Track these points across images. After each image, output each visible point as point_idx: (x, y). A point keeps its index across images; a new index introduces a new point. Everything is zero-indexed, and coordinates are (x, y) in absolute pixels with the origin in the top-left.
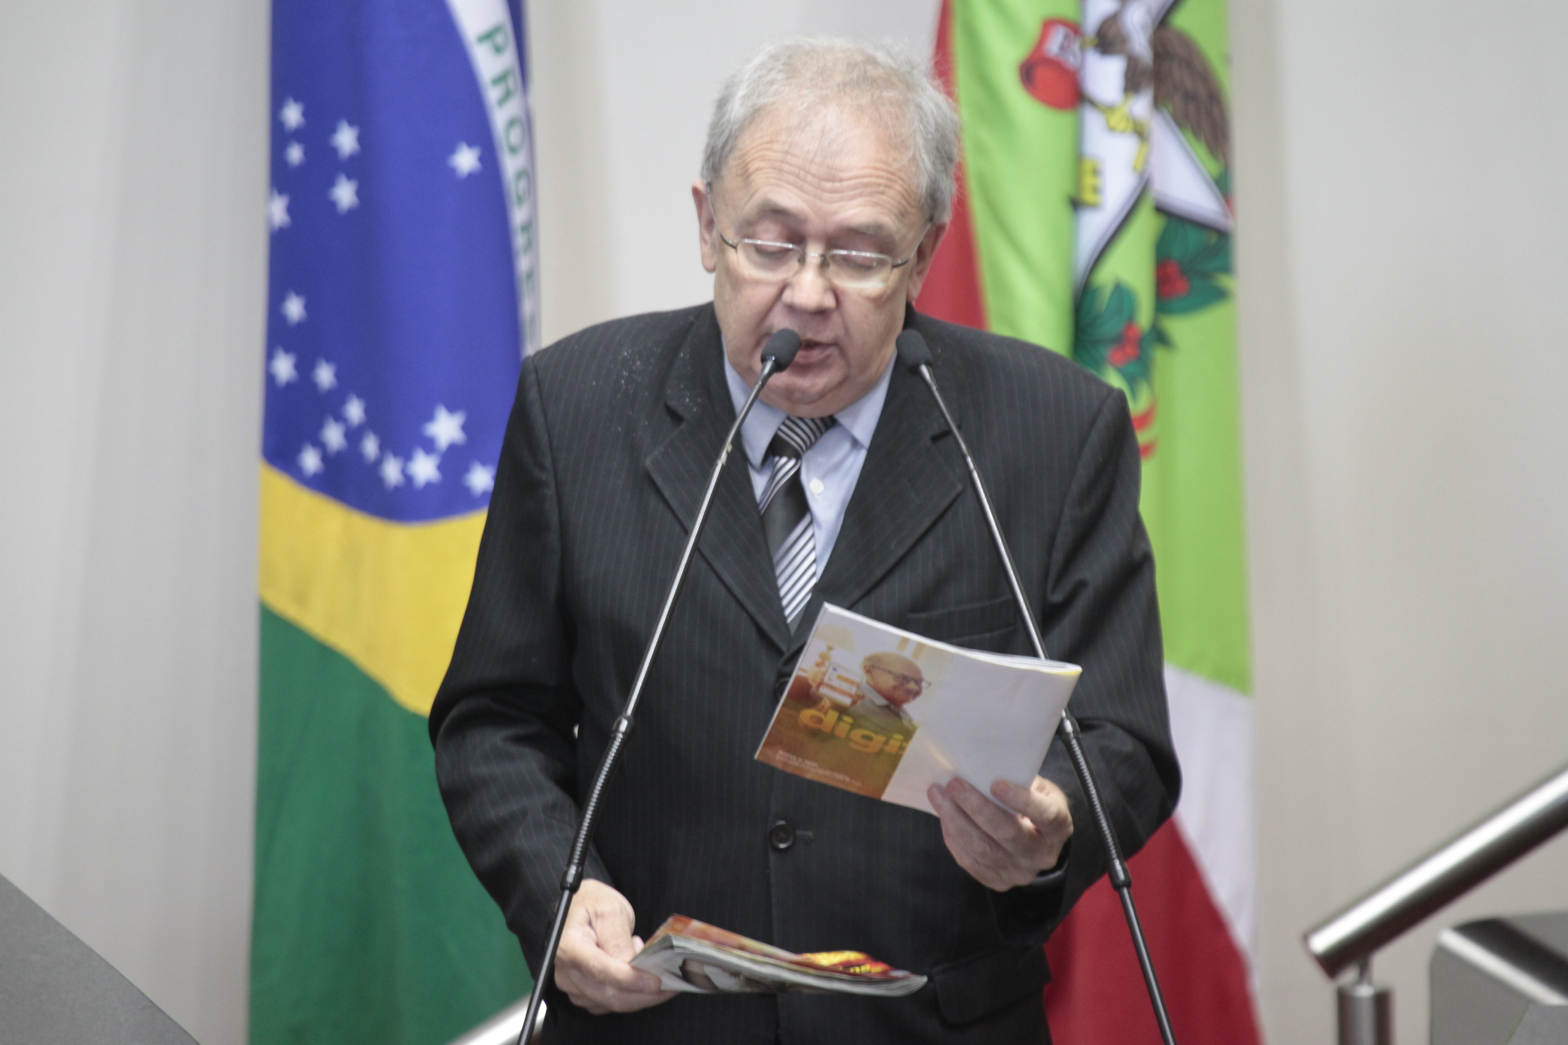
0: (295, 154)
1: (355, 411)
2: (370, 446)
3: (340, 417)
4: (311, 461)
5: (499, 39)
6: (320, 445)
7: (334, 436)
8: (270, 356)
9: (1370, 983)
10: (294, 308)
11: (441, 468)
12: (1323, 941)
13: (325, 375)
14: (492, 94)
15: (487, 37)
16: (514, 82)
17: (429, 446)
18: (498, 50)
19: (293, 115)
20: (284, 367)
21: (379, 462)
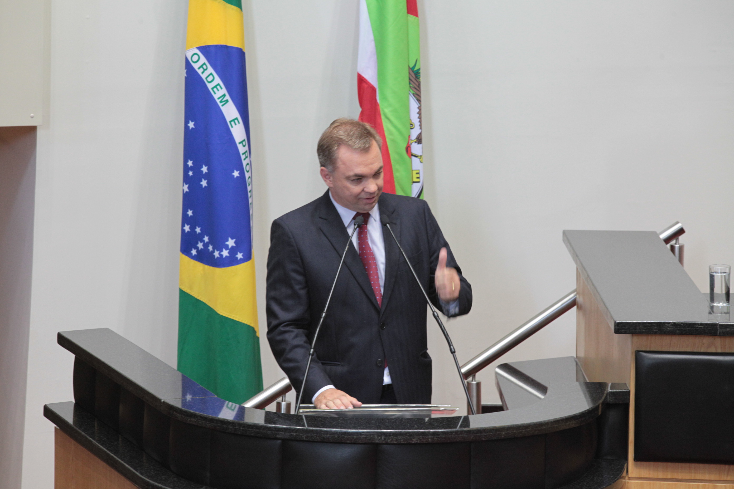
0: (191, 173)
1: (206, 239)
2: (210, 248)
3: (202, 241)
4: (194, 252)
5: (244, 143)
6: (197, 248)
7: (200, 245)
8: (183, 226)
9: (475, 381)
10: (190, 213)
11: (229, 253)
12: (463, 370)
13: (198, 230)
14: (243, 157)
15: (241, 142)
16: (247, 154)
17: (227, 247)
18: (244, 146)
19: (190, 163)
20: (187, 228)
21: (213, 252)
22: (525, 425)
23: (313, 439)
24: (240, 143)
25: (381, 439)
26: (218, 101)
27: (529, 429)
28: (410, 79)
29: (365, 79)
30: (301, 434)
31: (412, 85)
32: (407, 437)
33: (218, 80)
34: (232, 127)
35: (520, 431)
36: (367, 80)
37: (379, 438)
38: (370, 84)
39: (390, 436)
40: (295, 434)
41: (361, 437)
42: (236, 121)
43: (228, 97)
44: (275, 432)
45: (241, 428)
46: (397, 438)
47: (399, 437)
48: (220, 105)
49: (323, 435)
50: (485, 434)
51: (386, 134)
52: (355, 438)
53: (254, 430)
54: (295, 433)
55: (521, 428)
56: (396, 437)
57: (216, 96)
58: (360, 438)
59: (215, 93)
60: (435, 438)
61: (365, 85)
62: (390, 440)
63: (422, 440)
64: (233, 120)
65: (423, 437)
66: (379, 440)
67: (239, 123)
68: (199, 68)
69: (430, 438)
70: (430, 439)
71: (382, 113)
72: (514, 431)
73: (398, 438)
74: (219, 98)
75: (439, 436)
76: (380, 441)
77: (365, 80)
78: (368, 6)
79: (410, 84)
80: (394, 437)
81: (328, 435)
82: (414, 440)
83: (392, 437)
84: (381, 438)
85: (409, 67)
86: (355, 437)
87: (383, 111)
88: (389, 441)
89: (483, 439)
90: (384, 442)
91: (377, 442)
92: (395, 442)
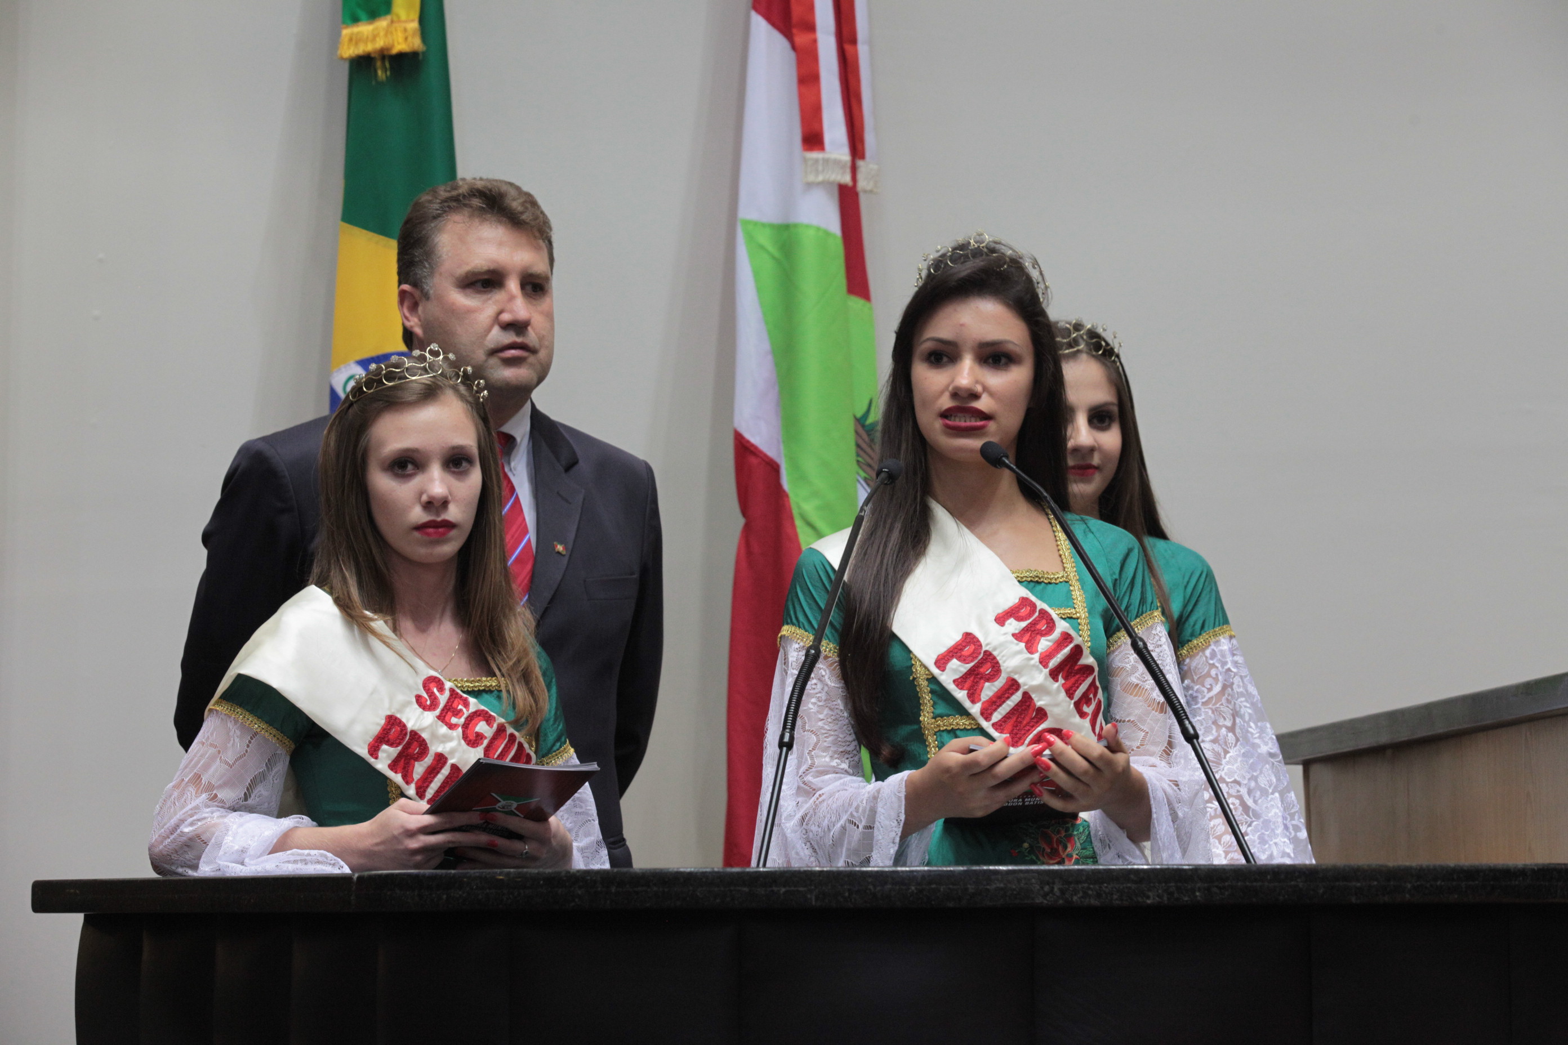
22: (1465, 868)
23: (842, 900)
25: (1052, 890)
27: (1477, 882)
28: (858, 446)
29: (753, 445)
30: (801, 889)
31: (863, 458)
32: (1129, 885)
35: (1454, 883)
36: (756, 448)
37: (1047, 888)
38: (765, 455)
39: (1078, 882)
40: (783, 890)
41: (988, 887)
44: (722, 889)
45: (613, 889)
46: (1100, 887)
47: (1106, 887)
49: (871, 887)
50: (1359, 884)
53: (655, 889)
54: (784, 886)
55: (1455, 877)
56: (1097, 887)
58: (988, 890)
60: (1215, 890)
61: (753, 461)
62: (1081, 894)
63: (1176, 895)
65: (1179, 884)
66: (1045, 896)
69: (1199, 890)
71: (795, 512)
72: (1439, 883)
73: (1104, 889)
75: (1227, 884)
76: (1048, 898)
77: (752, 449)
78: (756, 274)
79: (858, 455)
80: (1092, 886)
81: (889, 886)
82: (1150, 894)
83: (1086, 885)
85: (855, 417)
86: (971, 888)
88: (1075, 898)
90: (1061, 902)
91: (1039, 900)
92: (1094, 902)
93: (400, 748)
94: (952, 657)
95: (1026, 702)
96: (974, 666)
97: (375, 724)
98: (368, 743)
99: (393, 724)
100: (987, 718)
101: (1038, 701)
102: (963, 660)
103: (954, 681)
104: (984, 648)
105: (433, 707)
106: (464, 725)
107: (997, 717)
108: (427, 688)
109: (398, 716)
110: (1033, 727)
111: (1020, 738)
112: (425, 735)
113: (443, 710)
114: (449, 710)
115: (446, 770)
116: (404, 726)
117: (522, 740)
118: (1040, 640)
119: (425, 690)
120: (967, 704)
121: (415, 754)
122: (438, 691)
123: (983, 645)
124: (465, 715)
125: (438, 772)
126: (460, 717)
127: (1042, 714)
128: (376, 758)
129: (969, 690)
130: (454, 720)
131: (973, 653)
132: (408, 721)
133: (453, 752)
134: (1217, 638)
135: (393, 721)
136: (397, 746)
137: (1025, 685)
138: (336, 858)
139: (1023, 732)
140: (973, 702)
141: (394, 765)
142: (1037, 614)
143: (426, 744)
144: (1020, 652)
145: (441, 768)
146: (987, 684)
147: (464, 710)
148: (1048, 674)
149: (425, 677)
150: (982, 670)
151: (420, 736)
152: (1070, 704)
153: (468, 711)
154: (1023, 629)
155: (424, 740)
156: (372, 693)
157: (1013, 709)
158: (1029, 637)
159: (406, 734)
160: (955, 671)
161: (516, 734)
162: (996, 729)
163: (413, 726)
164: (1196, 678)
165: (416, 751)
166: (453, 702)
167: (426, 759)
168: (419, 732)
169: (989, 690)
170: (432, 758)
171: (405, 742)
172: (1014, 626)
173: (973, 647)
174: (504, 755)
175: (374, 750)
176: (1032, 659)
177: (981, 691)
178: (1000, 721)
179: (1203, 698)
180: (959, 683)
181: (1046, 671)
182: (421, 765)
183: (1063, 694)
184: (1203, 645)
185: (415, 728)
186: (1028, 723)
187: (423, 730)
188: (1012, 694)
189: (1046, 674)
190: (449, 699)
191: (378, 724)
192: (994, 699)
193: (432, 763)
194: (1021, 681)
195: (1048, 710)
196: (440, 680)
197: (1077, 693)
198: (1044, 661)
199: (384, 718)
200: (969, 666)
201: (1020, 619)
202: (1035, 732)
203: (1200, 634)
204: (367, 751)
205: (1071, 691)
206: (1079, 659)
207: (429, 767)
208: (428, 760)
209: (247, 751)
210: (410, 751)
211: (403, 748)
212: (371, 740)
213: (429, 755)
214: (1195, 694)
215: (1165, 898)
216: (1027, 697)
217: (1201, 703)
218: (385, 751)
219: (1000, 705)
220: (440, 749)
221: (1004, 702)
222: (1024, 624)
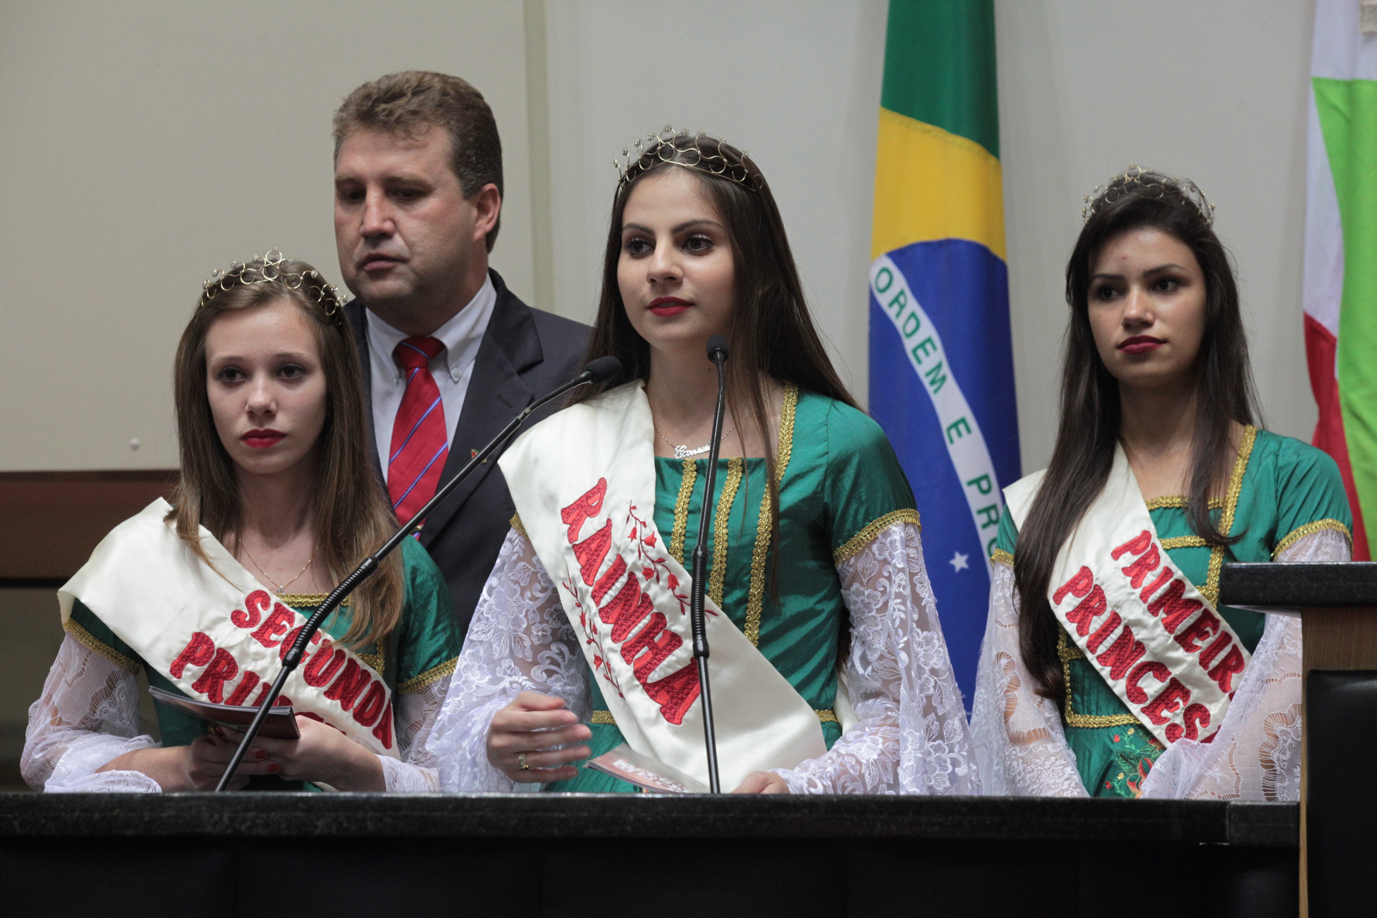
24: (970, 483)
26: (926, 381)
33: (928, 329)
34: (952, 441)
36: (1327, 331)
42: (962, 427)
43: (946, 370)
48: (930, 389)
51: (1353, 458)
52: (147, 819)
57: (922, 370)
59: (919, 361)
63: (345, 825)
64: (955, 425)
67: (969, 431)
68: (891, 305)
70: (369, 824)
71: (1343, 402)
74: (928, 374)
75: (400, 814)
82: (319, 823)
84: (221, 817)
86: (147, 816)
87: (1346, 397)
88: (243, 827)
89: (556, 832)
90: (230, 831)
91: (209, 829)
92: (261, 831)
93: (206, 666)
94: (1069, 591)
95: (1127, 636)
96: (1085, 600)
97: (180, 641)
98: (172, 661)
99: (200, 643)
100: (1093, 651)
101: (1137, 635)
102: (1077, 594)
103: (1067, 614)
104: (1095, 583)
105: (252, 623)
106: (284, 641)
107: (1102, 649)
108: (250, 604)
109: (207, 633)
110: (1133, 659)
111: (1121, 672)
112: (234, 653)
113: (263, 626)
114: (270, 626)
115: (258, 689)
116: (212, 644)
117: (354, 657)
118: (1146, 574)
119: (247, 605)
120: (1075, 637)
121: (223, 673)
122: (262, 606)
123: (1094, 579)
124: (287, 632)
125: (250, 692)
126: (282, 634)
127: (1140, 647)
128: (179, 677)
129: (1079, 623)
130: (274, 637)
131: (1086, 587)
132: (216, 639)
133: (264, 670)
134: (886, 528)
135: (200, 639)
136: (203, 665)
137: (1125, 619)
138: (148, 778)
139: (1125, 664)
140: (1081, 635)
141: (200, 685)
142: (1149, 548)
143: (235, 662)
144: (1124, 587)
145: (253, 687)
146: (1095, 618)
147: (288, 625)
148: (1146, 609)
149: (251, 591)
150: (1092, 604)
151: (229, 655)
152: (1170, 637)
153: (291, 626)
154: (1134, 564)
155: (232, 659)
156: (183, 609)
157: (1116, 642)
158: (1135, 572)
159: (213, 652)
160: (1069, 604)
161: (346, 650)
162: (1100, 662)
163: (220, 644)
164: (865, 581)
165: (224, 670)
166: (277, 618)
167: (235, 678)
168: (227, 650)
169: (1096, 623)
170: (242, 677)
171: (211, 661)
172: (1128, 559)
173: (1087, 581)
174: (331, 673)
175: (177, 669)
176: (1133, 593)
177: (1089, 624)
178: (1105, 653)
179: (876, 604)
180: (1070, 616)
181: (1145, 606)
182: (230, 684)
183: (1161, 628)
184: (867, 539)
185: (223, 646)
186: (1129, 656)
187: (232, 647)
188: (1116, 627)
189: (1144, 609)
190: (273, 614)
191: (183, 642)
192: (1100, 632)
193: (242, 682)
194: (1122, 615)
195: (1145, 643)
196: (266, 594)
197: (1179, 627)
198: (1144, 597)
199: (191, 635)
200: (1081, 600)
201: (1135, 553)
202: (1134, 665)
203: (864, 526)
204: (169, 669)
205: (1173, 626)
206: (1182, 594)
207: (239, 686)
208: (238, 679)
209: (83, 669)
210: (218, 669)
211: (209, 666)
212: (175, 658)
213: (238, 674)
214: (867, 601)
215: (334, 828)
216: (1127, 630)
217: (875, 611)
218: (189, 670)
219: (1105, 639)
220: (251, 667)
221: (1108, 635)
222: (1136, 558)
